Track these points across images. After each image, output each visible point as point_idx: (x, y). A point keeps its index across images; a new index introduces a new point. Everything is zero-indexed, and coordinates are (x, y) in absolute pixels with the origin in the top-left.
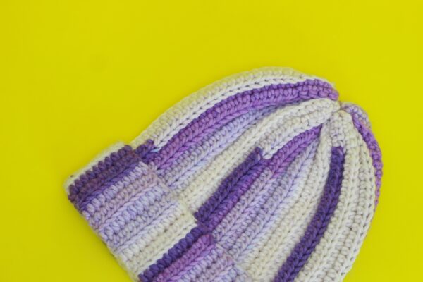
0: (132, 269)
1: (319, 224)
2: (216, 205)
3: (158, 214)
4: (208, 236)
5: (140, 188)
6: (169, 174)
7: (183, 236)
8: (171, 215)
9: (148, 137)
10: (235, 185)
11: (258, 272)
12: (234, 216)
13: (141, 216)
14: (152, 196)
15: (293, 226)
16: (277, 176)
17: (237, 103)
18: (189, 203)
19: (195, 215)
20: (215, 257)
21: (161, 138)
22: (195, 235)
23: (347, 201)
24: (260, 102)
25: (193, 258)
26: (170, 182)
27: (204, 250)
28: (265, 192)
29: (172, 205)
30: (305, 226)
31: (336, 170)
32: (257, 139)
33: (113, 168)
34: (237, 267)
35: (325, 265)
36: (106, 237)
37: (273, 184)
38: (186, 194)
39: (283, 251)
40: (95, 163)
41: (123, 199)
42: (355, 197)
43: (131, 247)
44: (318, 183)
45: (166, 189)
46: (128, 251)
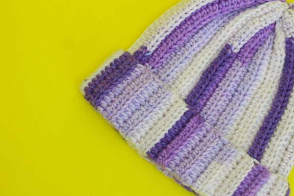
0: (141, 148)
1: (282, 99)
2: (200, 92)
3: (157, 103)
4: (198, 116)
5: (141, 84)
6: (162, 71)
7: (178, 119)
8: (167, 103)
9: (141, 44)
10: (214, 75)
11: (239, 141)
12: (215, 99)
13: (143, 106)
14: (151, 89)
15: (262, 102)
16: (245, 65)
17: (208, 10)
18: (179, 92)
19: (185, 100)
20: (205, 132)
21: (152, 44)
22: (188, 117)
24: (226, 8)
25: (188, 135)
26: (163, 78)
27: (196, 128)
28: (237, 78)
29: (166, 95)
30: (271, 102)
31: (290, 56)
32: (226, 38)
33: (117, 71)
34: (222, 138)
35: (290, 130)
36: (118, 125)
37: (243, 71)
38: (176, 85)
39: (257, 122)
40: (103, 68)
41: (129, 94)
43: (138, 131)
44: (277, 68)
45: (161, 84)
46: (137, 134)
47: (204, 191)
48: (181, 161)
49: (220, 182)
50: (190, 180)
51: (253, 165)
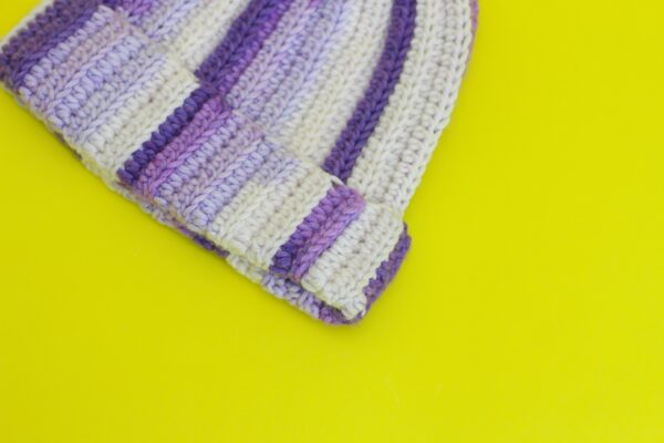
0: (106, 163)
1: (390, 64)
2: (226, 57)
3: (136, 76)
4: (218, 99)
5: (105, 41)
6: (148, 20)
7: (179, 103)
8: (157, 75)
10: (252, 25)
11: (304, 146)
12: (257, 70)
13: (110, 83)
14: (124, 52)
15: (351, 73)
16: (315, 3)
18: (183, 58)
19: (196, 73)
20: (233, 128)
22: (198, 99)
23: (428, 23)
25: (198, 132)
26: (150, 31)
27: (216, 119)
28: (299, 29)
29: (156, 60)
30: (369, 73)
33: (59, 19)
34: (269, 139)
35: (406, 121)
36: (59, 122)
37: (311, 17)
38: (177, 45)
39: (340, 112)
40: (31, 17)
41: (80, 59)
42: (439, 16)
43: (100, 130)
44: (380, 6)
45: (145, 40)
46: (96, 136)
47: (230, 237)
48: (184, 182)
49: (263, 220)
50: (202, 218)
51: (329, 186)
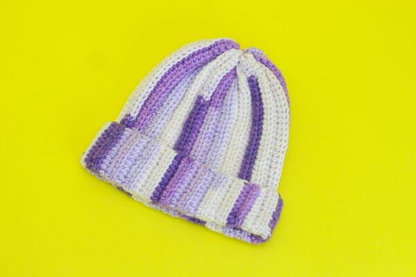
0: (145, 195)
1: (256, 128)
2: (185, 139)
3: (149, 155)
4: (187, 158)
5: (132, 143)
6: (148, 131)
7: (170, 163)
8: (158, 153)
9: (125, 113)
10: (193, 123)
11: (228, 170)
12: (200, 142)
13: (138, 160)
14: (141, 146)
15: (240, 135)
16: (218, 108)
17: (175, 71)
18: (167, 143)
19: (174, 149)
20: (196, 169)
21: (134, 110)
22: (178, 160)
23: (269, 106)
24: (190, 66)
25: (182, 173)
26: (149, 135)
27: (188, 166)
28: (214, 121)
29: (156, 147)
30: (248, 134)
31: (255, 91)
32: (197, 90)
33: (109, 138)
34: (212, 170)
35: (269, 151)
36: (120, 182)
37: (218, 115)
38: (162, 138)
39: (240, 153)
40: (96, 140)
41: (123, 153)
42: (273, 103)
43: (139, 181)
44: (246, 104)
45: (149, 139)
46: (137, 184)
47: (206, 214)
48: (181, 196)
49: (219, 205)
50: (192, 211)
51: (243, 185)
